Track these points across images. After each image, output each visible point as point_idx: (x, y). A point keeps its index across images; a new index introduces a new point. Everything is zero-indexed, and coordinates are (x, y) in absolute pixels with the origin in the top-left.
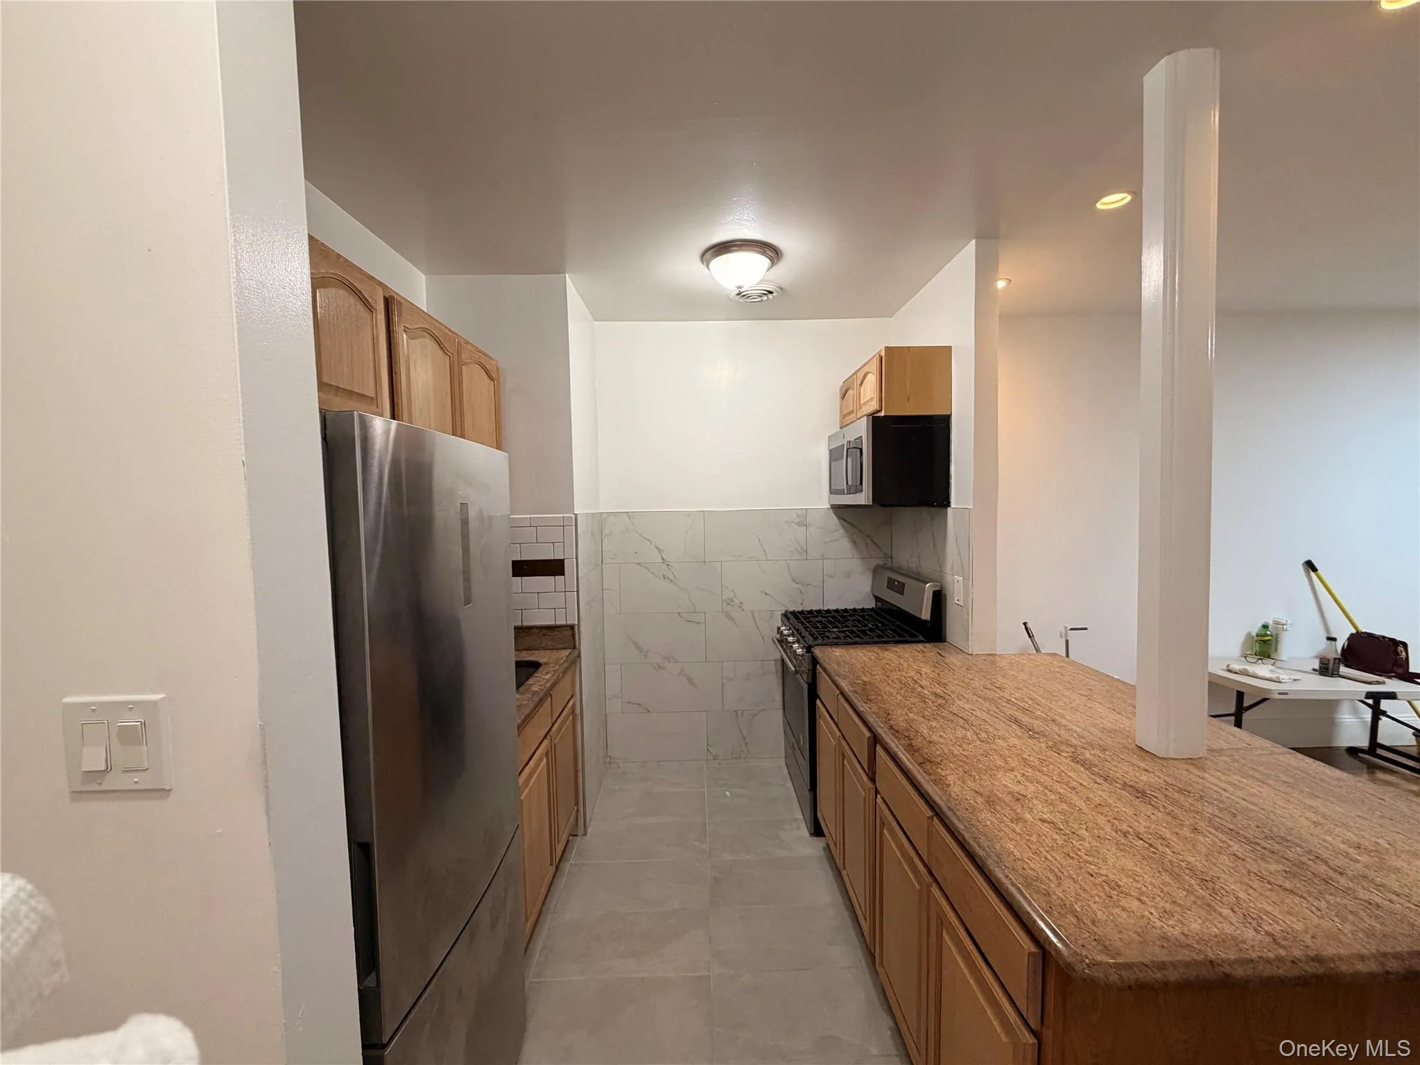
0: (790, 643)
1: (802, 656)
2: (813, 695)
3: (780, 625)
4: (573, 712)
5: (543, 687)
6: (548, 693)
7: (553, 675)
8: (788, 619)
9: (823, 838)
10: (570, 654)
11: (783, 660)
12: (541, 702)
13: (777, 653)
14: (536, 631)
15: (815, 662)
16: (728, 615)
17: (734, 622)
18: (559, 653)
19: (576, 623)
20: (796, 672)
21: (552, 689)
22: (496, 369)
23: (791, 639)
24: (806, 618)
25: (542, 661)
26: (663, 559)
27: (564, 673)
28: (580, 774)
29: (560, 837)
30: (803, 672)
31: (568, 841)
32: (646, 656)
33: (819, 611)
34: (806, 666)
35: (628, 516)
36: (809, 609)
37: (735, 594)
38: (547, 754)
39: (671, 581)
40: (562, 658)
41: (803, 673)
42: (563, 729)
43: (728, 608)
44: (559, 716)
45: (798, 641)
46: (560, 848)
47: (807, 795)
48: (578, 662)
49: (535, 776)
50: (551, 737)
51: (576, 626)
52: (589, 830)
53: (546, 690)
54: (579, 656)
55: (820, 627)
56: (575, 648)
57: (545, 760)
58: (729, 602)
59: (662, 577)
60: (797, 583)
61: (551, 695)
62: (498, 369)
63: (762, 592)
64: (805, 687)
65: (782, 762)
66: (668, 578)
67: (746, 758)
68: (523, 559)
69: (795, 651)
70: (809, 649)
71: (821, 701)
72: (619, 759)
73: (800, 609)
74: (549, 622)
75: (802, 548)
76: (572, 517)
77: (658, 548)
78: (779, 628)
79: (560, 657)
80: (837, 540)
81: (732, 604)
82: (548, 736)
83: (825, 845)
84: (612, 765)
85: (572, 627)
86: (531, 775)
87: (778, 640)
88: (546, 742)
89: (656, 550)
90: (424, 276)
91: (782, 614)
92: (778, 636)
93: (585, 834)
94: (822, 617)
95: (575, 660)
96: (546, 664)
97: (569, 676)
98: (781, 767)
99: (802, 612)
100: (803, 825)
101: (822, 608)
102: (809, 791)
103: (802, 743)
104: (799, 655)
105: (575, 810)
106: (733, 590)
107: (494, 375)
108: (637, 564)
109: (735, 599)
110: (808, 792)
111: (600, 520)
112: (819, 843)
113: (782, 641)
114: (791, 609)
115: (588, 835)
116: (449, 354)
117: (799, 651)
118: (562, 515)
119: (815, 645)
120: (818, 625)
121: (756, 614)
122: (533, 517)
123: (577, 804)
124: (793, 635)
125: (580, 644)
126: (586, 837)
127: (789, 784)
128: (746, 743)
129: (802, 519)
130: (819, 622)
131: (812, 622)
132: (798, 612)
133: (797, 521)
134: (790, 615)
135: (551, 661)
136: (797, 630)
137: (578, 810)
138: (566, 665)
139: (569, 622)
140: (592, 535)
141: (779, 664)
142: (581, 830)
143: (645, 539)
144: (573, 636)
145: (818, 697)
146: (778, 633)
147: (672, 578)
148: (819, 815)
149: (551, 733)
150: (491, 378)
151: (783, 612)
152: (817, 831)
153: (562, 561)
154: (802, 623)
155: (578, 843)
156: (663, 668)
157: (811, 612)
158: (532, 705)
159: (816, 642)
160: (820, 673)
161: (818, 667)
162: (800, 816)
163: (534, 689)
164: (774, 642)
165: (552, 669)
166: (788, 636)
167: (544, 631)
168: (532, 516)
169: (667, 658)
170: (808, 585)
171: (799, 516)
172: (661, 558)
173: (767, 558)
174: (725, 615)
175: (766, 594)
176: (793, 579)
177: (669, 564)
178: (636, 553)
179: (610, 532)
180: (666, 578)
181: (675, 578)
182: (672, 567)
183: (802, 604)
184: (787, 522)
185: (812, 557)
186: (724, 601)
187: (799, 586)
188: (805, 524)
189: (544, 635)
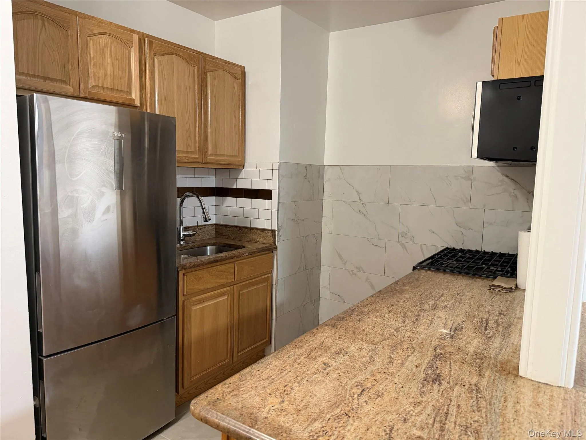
16: (403, 246)
17: (407, 251)
26: (360, 199)
32: (345, 264)
35: (340, 168)
37: (409, 229)
39: (364, 215)
42: (254, 288)
43: (402, 239)
44: (250, 279)
50: (235, 287)
51: (277, 231)
54: (276, 249)
55: (446, 259)
56: (274, 244)
57: (225, 297)
58: (404, 235)
59: (359, 212)
60: (460, 227)
63: (430, 230)
66: (363, 213)
74: (264, 227)
75: (466, 198)
77: (357, 191)
80: (500, 193)
81: (405, 237)
82: (232, 285)
85: (273, 232)
88: (228, 288)
89: (356, 193)
90: (215, 22)
94: (465, 254)
106: (407, 227)
108: (344, 201)
109: (408, 233)
114: (452, 246)
119: (419, 268)
120: (448, 257)
121: (424, 247)
129: (469, 174)
133: (464, 176)
139: (273, 228)
143: (350, 185)
144: (274, 237)
149: (235, 285)
151: (444, 248)
153: (271, 190)
156: (356, 275)
159: (424, 267)
167: (259, 232)
169: (359, 269)
170: (469, 229)
171: (465, 172)
172: (359, 198)
173: (436, 205)
174: (401, 245)
175: (433, 232)
176: (456, 223)
177: (363, 203)
178: (343, 194)
179: (329, 179)
180: (361, 213)
181: (367, 213)
182: (366, 205)
183: (463, 244)
184: (455, 176)
185: (474, 206)
186: (400, 234)
187: (462, 229)
188: (470, 179)
189: (259, 234)
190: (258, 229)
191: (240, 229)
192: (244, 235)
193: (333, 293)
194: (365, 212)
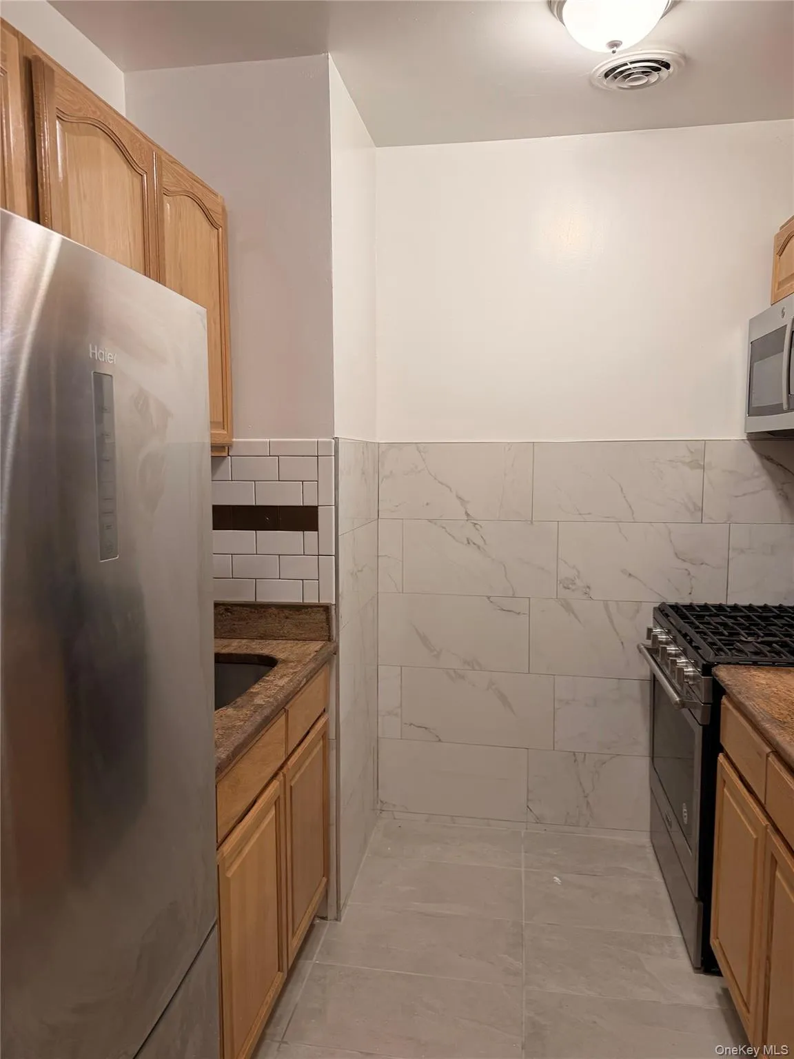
0: (670, 655)
1: (694, 678)
2: (712, 745)
3: (651, 625)
4: (324, 736)
5: (271, 700)
6: (281, 708)
7: (291, 681)
8: (667, 616)
9: (715, 978)
10: (321, 649)
11: (654, 680)
12: (267, 722)
13: (644, 667)
14: (274, 610)
15: (718, 691)
16: (568, 607)
17: (576, 617)
18: (307, 646)
19: (334, 603)
20: (683, 704)
21: (287, 703)
22: (220, 210)
23: (672, 649)
24: (699, 617)
25: (280, 656)
26: (468, 515)
27: (310, 677)
28: (333, 829)
29: (296, 926)
30: (695, 706)
31: (312, 926)
32: (438, 658)
33: (720, 608)
34: (700, 696)
35: (417, 447)
36: (702, 602)
37: (579, 572)
38: (276, 803)
39: (479, 547)
40: (310, 654)
41: (695, 708)
42: (307, 763)
43: (566, 594)
44: (299, 745)
45: (685, 653)
46: (295, 943)
47: (692, 907)
48: (335, 661)
49: (257, 836)
50: (284, 776)
51: (334, 607)
52: (345, 914)
53: (275, 704)
54: (336, 652)
55: (727, 634)
56: (330, 639)
57: (273, 812)
58: (568, 584)
59: (466, 542)
60: (684, 561)
61: (287, 712)
62: (224, 210)
63: (624, 571)
64: (698, 731)
65: (645, 839)
66: (474, 544)
67: (587, 826)
68: (259, 504)
69: (681, 670)
70: (707, 669)
71: (727, 757)
72: (394, 805)
73: (687, 602)
74: (295, 599)
75: (694, 504)
76: (331, 442)
77: (460, 498)
78: (650, 631)
79: (308, 652)
80: (757, 492)
81: (574, 587)
82: (281, 774)
83: (720, 991)
84: (384, 814)
85: (326, 609)
86: (245, 839)
87: (648, 649)
88: (276, 784)
89: (457, 501)
90: (122, 74)
91: (655, 608)
92: (649, 643)
93: (337, 919)
94: (726, 616)
95: (329, 659)
96: (285, 661)
97: (319, 680)
98: (643, 847)
99: (690, 607)
100: (681, 950)
101: (724, 603)
102: (697, 900)
103: (686, 819)
104: (687, 677)
105: (323, 885)
106: (574, 566)
107: (218, 218)
108: (430, 521)
109: (577, 581)
110: (693, 900)
111: (375, 454)
112: (708, 986)
113: (655, 650)
114: (672, 600)
115: (342, 920)
116: (140, 171)
117: (690, 670)
118: (316, 440)
119: (719, 663)
120: (721, 629)
121: (613, 606)
122: (273, 442)
123: (326, 873)
124: (674, 641)
125: (338, 634)
126: (338, 923)
127: (658, 878)
128: (588, 803)
129: (698, 455)
130: (721, 624)
131: (709, 623)
132: (684, 606)
133: (688, 460)
134: (670, 612)
135: (293, 657)
136: (685, 636)
137: (328, 881)
138: (312, 665)
139: (323, 601)
140: (363, 473)
141: (648, 687)
142: (331, 913)
143: (442, 484)
144: (328, 620)
145: (721, 749)
146: (648, 638)
147: (480, 543)
148: (714, 943)
149: (285, 770)
150: (213, 224)
151: (657, 605)
152: (707, 963)
153: (315, 508)
154: (691, 624)
155: (326, 932)
156: (462, 677)
157: (705, 607)
158: (249, 728)
159: (718, 659)
160: (727, 709)
161: (724, 700)
162: (675, 933)
163: (258, 701)
164: (640, 651)
165: (291, 671)
166: (667, 643)
167: (287, 612)
168: (271, 440)
169: (470, 664)
170: (702, 564)
171: (692, 452)
172: (464, 513)
173: (634, 518)
174: (562, 606)
175: (630, 575)
176: (676, 554)
177: (475, 522)
178: (427, 504)
179: (391, 472)
180: (471, 543)
181: (485, 543)
182: (481, 527)
183: (690, 593)
184: (670, 461)
185: (711, 518)
186: (560, 583)
187: (687, 565)
188: (701, 465)
189: (287, 618)
190: (282, 607)
191: (227, 610)
192: (240, 623)
193: (411, 724)
194: (480, 542)
